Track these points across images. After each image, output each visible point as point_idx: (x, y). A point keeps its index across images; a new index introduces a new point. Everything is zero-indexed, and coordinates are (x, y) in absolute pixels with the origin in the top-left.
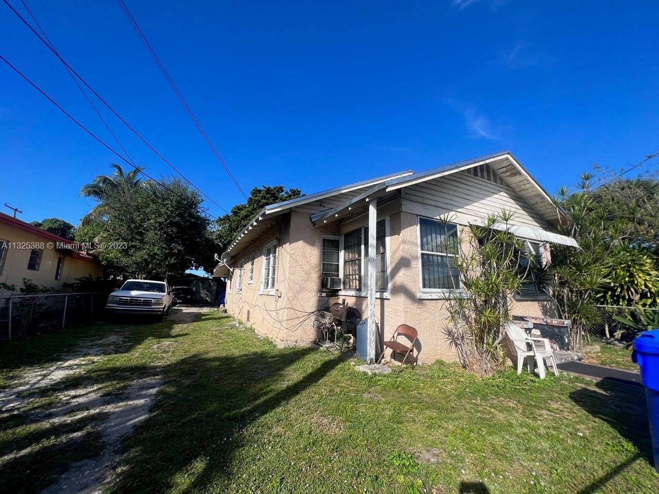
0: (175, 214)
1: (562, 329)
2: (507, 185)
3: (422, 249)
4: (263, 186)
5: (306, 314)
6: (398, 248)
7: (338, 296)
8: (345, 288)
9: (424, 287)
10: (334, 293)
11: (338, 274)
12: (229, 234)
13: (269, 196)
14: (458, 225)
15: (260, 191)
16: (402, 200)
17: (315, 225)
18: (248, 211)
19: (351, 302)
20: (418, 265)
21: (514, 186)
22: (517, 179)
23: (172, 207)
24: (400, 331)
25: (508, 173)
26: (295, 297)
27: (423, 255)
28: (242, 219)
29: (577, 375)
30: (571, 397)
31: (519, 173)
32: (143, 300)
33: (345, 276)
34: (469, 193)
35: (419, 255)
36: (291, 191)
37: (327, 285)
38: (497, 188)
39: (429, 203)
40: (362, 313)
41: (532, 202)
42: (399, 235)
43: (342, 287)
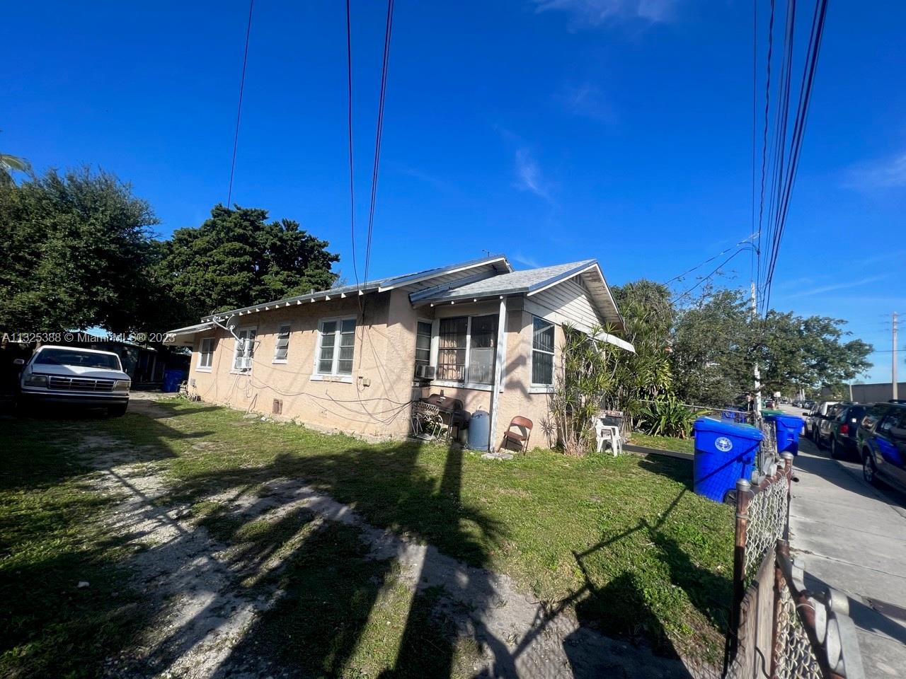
0: (109, 237)
1: (617, 419)
2: (587, 288)
3: (534, 347)
4: (236, 206)
5: (399, 405)
6: (518, 345)
7: (429, 386)
8: (438, 379)
9: (534, 382)
10: (426, 383)
11: (429, 362)
12: (168, 273)
13: (246, 223)
14: (556, 326)
15: (229, 213)
16: (524, 299)
17: (413, 305)
18: (208, 242)
19: (450, 393)
20: (530, 362)
21: (590, 289)
22: (596, 284)
23: (104, 225)
24: (516, 422)
25: (591, 278)
26: (392, 388)
27: (534, 352)
28: (196, 253)
29: (633, 453)
30: (639, 466)
31: (599, 280)
32: (98, 382)
33: (440, 365)
34: (563, 294)
35: (531, 353)
36: (284, 222)
37: (420, 374)
38: (581, 290)
39: (541, 303)
40: (465, 406)
41: (601, 305)
42: (519, 333)
43: (435, 377)
